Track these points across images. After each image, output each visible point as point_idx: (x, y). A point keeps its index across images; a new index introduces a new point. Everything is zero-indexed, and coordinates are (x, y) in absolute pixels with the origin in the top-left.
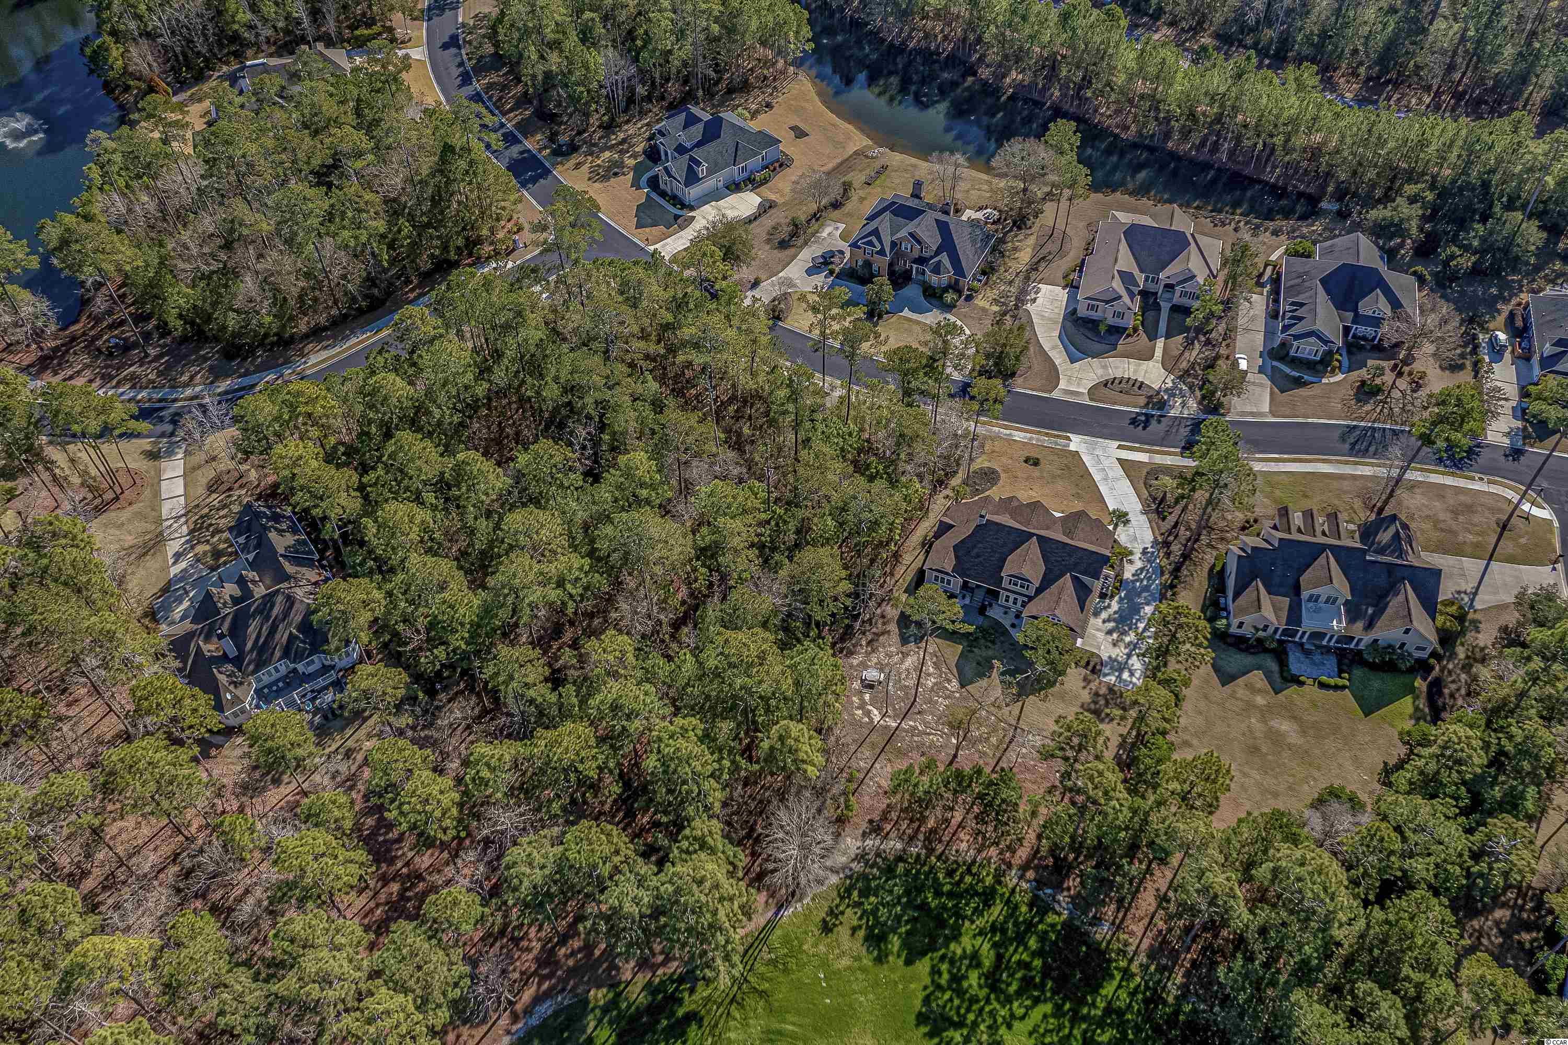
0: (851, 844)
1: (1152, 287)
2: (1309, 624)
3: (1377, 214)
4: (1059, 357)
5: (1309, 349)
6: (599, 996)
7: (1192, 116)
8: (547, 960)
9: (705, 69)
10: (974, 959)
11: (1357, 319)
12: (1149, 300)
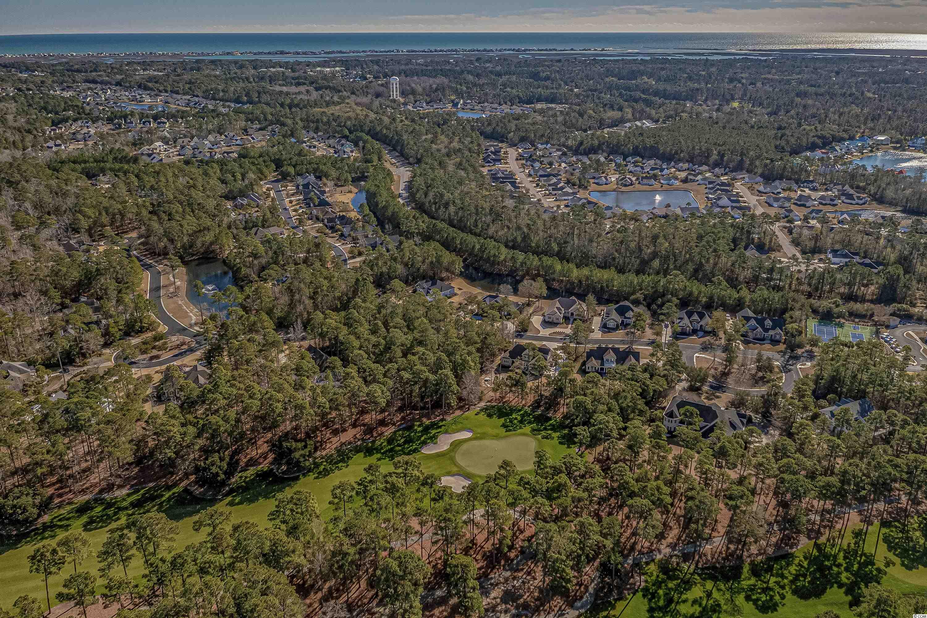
0: (482, 404)
1: (567, 315)
2: (606, 366)
3: (633, 297)
4: (540, 328)
5: (611, 324)
6: (418, 423)
7: (580, 281)
8: (403, 418)
9: (431, 273)
10: (516, 419)
11: (625, 318)
12: (566, 318)
